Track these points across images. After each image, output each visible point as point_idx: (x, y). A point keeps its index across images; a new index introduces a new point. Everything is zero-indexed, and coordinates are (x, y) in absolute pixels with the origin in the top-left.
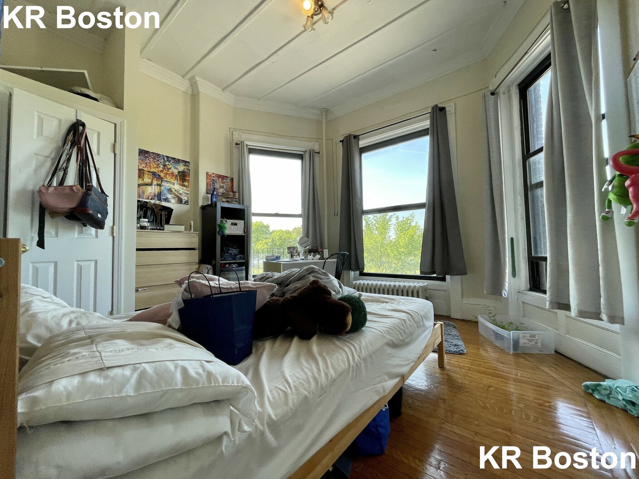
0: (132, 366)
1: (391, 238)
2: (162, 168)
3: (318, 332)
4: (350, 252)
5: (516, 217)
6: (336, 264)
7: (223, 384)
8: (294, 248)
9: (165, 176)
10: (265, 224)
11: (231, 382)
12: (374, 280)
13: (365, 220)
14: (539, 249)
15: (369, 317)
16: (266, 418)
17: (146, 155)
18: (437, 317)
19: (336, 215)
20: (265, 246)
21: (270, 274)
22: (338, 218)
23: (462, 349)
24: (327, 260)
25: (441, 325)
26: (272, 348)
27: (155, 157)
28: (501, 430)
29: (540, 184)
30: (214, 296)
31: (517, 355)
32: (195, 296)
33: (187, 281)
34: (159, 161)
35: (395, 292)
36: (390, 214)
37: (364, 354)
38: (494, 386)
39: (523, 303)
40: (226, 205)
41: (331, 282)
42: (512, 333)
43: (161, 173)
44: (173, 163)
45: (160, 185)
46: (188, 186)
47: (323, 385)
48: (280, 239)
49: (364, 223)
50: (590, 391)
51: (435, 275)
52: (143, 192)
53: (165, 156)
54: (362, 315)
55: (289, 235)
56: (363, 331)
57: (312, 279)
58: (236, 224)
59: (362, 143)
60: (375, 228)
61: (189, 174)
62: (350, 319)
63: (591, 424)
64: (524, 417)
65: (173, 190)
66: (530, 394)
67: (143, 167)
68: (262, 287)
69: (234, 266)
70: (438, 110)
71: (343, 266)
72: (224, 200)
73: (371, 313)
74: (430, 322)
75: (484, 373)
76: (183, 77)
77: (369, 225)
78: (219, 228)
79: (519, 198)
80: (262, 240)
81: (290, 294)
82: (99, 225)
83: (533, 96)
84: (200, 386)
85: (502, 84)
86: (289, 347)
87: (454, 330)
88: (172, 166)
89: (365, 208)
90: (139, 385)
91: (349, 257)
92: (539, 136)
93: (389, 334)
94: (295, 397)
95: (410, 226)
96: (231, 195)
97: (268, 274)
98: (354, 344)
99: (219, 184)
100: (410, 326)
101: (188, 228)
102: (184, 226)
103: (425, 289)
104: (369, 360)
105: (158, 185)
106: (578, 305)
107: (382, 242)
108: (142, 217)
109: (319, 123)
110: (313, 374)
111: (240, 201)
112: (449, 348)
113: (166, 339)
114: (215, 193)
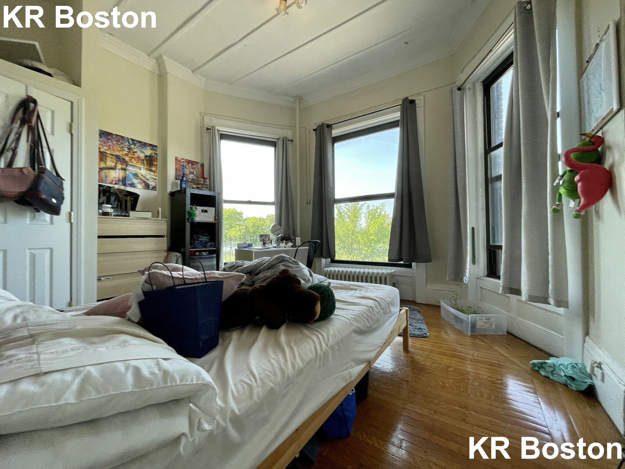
0: (74, 370)
1: (362, 226)
2: (127, 151)
3: (287, 321)
4: (322, 239)
5: (477, 208)
6: (307, 251)
7: (181, 383)
8: (266, 236)
9: (131, 160)
10: (239, 211)
11: (190, 380)
12: (345, 267)
13: (338, 208)
14: (496, 239)
15: (337, 305)
16: (229, 413)
17: (109, 137)
18: (403, 302)
19: (309, 203)
20: (239, 233)
21: (240, 262)
22: (311, 207)
23: (425, 332)
24: (299, 248)
25: (407, 310)
26: (239, 339)
27: (119, 139)
28: (458, 408)
29: (499, 178)
30: (177, 287)
31: (474, 336)
32: (157, 288)
33: (147, 272)
34: (123, 144)
35: (364, 279)
36: (361, 203)
37: (331, 342)
38: (452, 366)
39: (481, 288)
40: (196, 192)
41: (301, 270)
42: (471, 316)
43: (126, 157)
44: (139, 146)
45: (125, 170)
46: (155, 171)
47: (290, 375)
48: (254, 226)
49: (336, 211)
50: (537, 369)
51: (402, 262)
52: (106, 177)
53: (131, 139)
54: (331, 303)
55: (263, 223)
56: (331, 318)
57: (282, 268)
58: (206, 211)
59: (335, 132)
60: (347, 216)
61: (157, 159)
62: (318, 308)
63: (537, 399)
64: (478, 395)
65: (140, 175)
66: (484, 373)
67: (106, 150)
68: (230, 277)
69: (204, 254)
70: (408, 102)
71: (315, 253)
72: (194, 186)
73: (339, 301)
74: (396, 309)
75: (445, 354)
76: (149, 55)
77: (341, 213)
78: (188, 215)
79: (481, 190)
80: (235, 227)
81: (260, 283)
82: (55, 210)
83: (496, 93)
84: (155, 387)
85: (468, 80)
86: (257, 337)
87: (418, 315)
88: (138, 150)
89: (337, 196)
90: (82, 390)
91: (321, 244)
92: (499, 132)
93: (357, 321)
94: (260, 390)
95: (380, 215)
96: (201, 181)
97: (238, 262)
98: (323, 333)
99: (188, 170)
100: (377, 313)
101: (156, 215)
102: (151, 213)
103: (392, 275)
104: (337, 347)
105: (122, 169)
106: (529, 290)
107: (353, 230)
108: (105, 203)
109: (293, 110)
110: (280, 365)
111: (211, 187)
112: (413, 332)
113: (121, 335)
114: (185, 179)
